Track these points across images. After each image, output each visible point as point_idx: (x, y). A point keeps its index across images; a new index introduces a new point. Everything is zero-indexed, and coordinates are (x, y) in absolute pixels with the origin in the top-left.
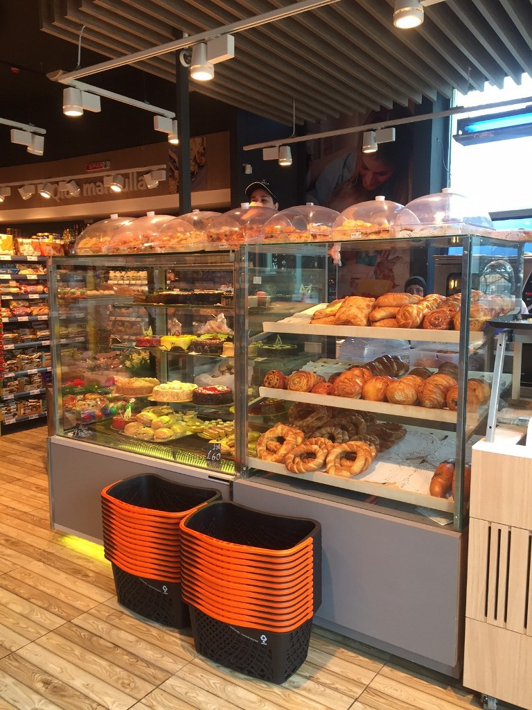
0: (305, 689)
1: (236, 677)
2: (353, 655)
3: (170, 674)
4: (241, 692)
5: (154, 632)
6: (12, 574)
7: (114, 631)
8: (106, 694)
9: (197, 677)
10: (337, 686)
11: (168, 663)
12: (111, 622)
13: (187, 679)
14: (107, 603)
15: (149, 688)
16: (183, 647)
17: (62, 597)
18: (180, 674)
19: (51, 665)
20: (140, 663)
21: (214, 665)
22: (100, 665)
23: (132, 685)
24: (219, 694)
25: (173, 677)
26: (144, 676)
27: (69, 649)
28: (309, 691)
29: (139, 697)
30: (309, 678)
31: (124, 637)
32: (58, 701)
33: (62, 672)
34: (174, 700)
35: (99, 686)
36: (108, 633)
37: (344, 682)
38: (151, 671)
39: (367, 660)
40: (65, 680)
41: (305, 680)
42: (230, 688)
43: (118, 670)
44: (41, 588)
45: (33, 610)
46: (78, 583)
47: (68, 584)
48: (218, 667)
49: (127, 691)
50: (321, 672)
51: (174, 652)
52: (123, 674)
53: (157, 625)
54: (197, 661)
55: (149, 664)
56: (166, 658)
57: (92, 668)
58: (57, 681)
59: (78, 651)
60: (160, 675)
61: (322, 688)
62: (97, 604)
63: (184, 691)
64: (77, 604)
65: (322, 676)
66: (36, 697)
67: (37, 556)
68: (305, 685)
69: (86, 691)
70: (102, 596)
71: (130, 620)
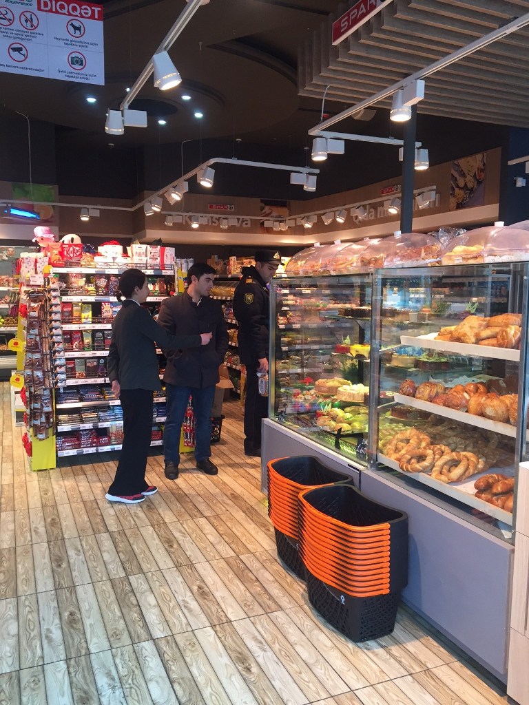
0: (373, 653)
1: (326, 627)
2: (436, 644)
3: (280, 608)
4: (322, 637)
5: (289, 579)
6: (222, 517)
7: (263, 571)
8: (232, 606)
9: (298, 617)
10: (403, 660)
11: (284, 601)
12: (264, 564)
13: (291, 616)
14: (270, 552)
15: (261, 612)
16: (302, 595)
17: (243, 539)
18: (287, 611)
19: (209, 578)
20: (266, 595)
21: (316, 613)
22: (239, 589)
23: (251, 607)
24: (306, 632)
25: (282, 611)
26: (263, 604)
27: (226, 572)
28: (376, 655)
29: (250, 615)
30: (382, 647)
31: (266, 576)
32: (200, 601)
33: (214, 584)
34: (272, 625)
35: (230, 600)
36: (258, 571)
37: (410, 660)
38: (270, 603)
39: (446, 652)
40: (212, 590)
41: (379, 646)
42: (316, 632)
43: (248, 594)
44: (234, 530)
45: (219, 542)
46: (259, 533)
47: (253, 533)
48: (318, 616)
49: (245, 609)
50: (397, 647)
51: (294, 596)
52: (250, 598)
53: (294, 576)
54: (306, 607)
55: (271, 598)
56: (285, 598)
57: (233, 588)
58: (207, 589)
59: (231, 575)
60: (273, 606)
61: (388, 656)
62: (263, 550)
63: (283, 622)
64: (249, 546)
65: (395, 650)
66: (189, 594)
67: (245, 509)
68: (376, 650)
69: (220, 600)
70: (270, 546)
71: (278, 567)
